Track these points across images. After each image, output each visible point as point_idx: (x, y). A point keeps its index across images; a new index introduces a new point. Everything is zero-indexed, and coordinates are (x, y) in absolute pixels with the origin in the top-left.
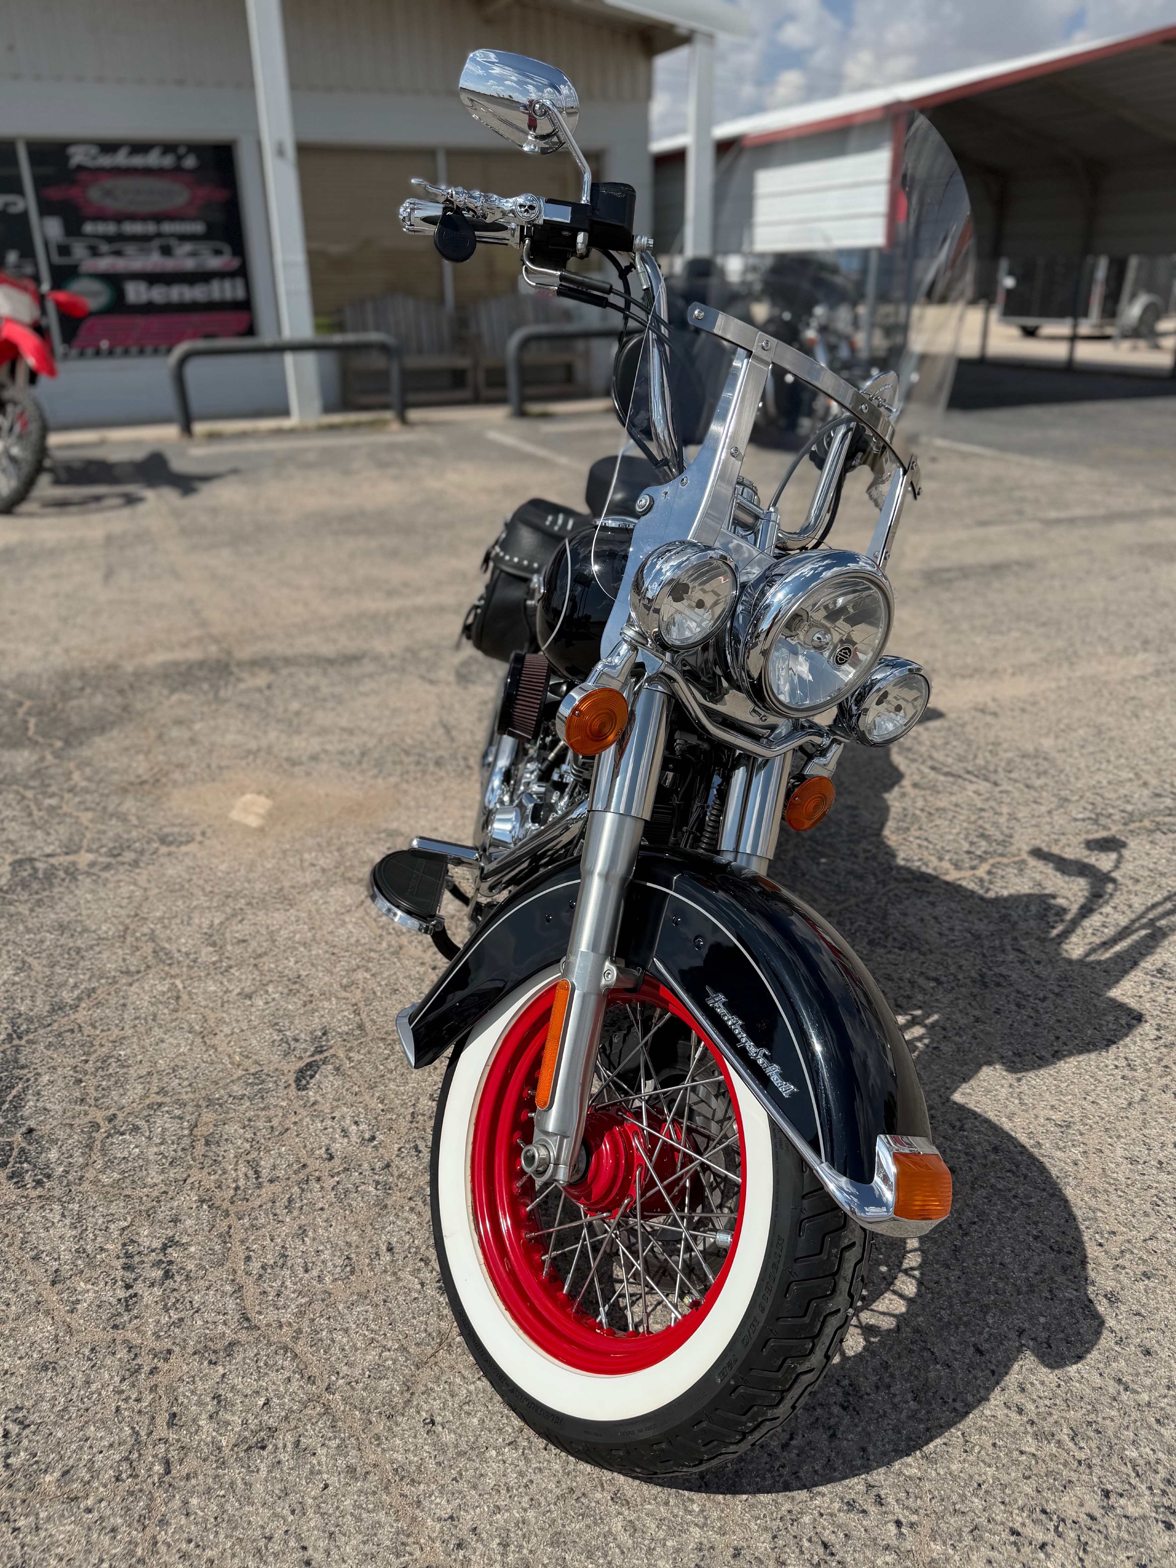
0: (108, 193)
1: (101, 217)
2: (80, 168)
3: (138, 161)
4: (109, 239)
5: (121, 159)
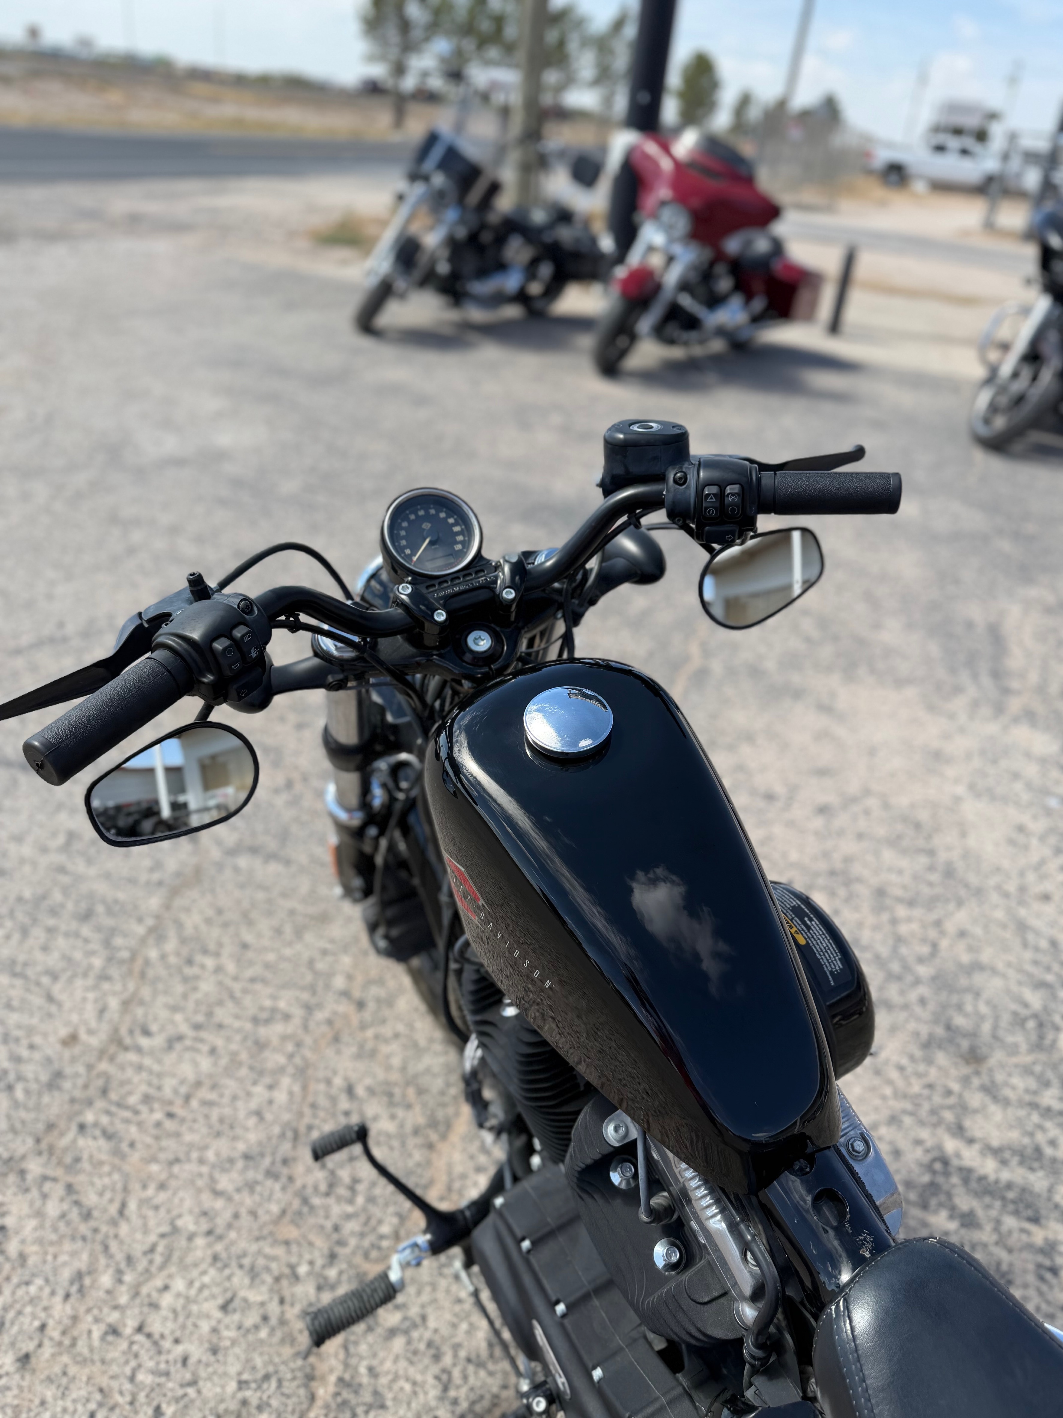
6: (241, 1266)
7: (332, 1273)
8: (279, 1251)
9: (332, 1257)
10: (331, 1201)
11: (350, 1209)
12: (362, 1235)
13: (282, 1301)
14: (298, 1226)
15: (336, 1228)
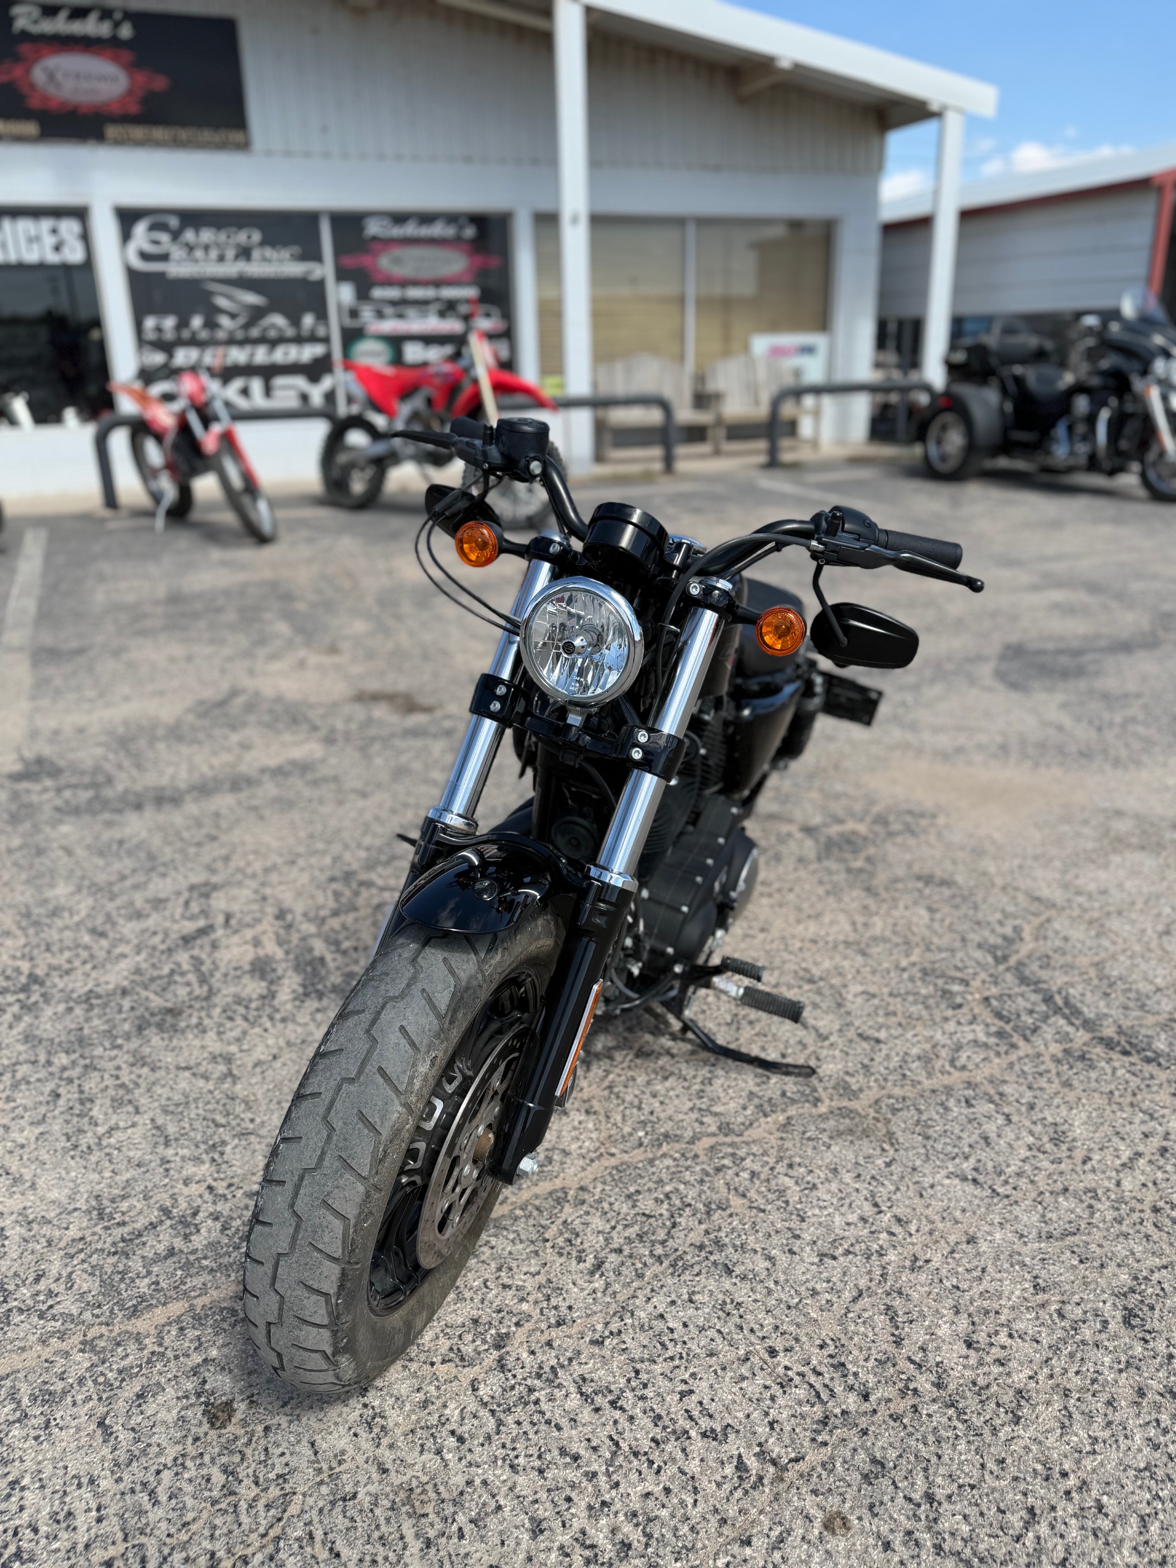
0: (397, 261)
1: (389, 282)
2: (375, 239)
3: (426, 231)
4: (394, 303)
5: (410, 229)
6: (787, 1202)
7: (726, 1162)
8: (752, 1194)
9: (718, 1170)
10: (688, 1200)
11: (682, 1187)
12: (687, 1168)
13: (772, 1169)
14: (728, 1200)
15: (702, 1182)
